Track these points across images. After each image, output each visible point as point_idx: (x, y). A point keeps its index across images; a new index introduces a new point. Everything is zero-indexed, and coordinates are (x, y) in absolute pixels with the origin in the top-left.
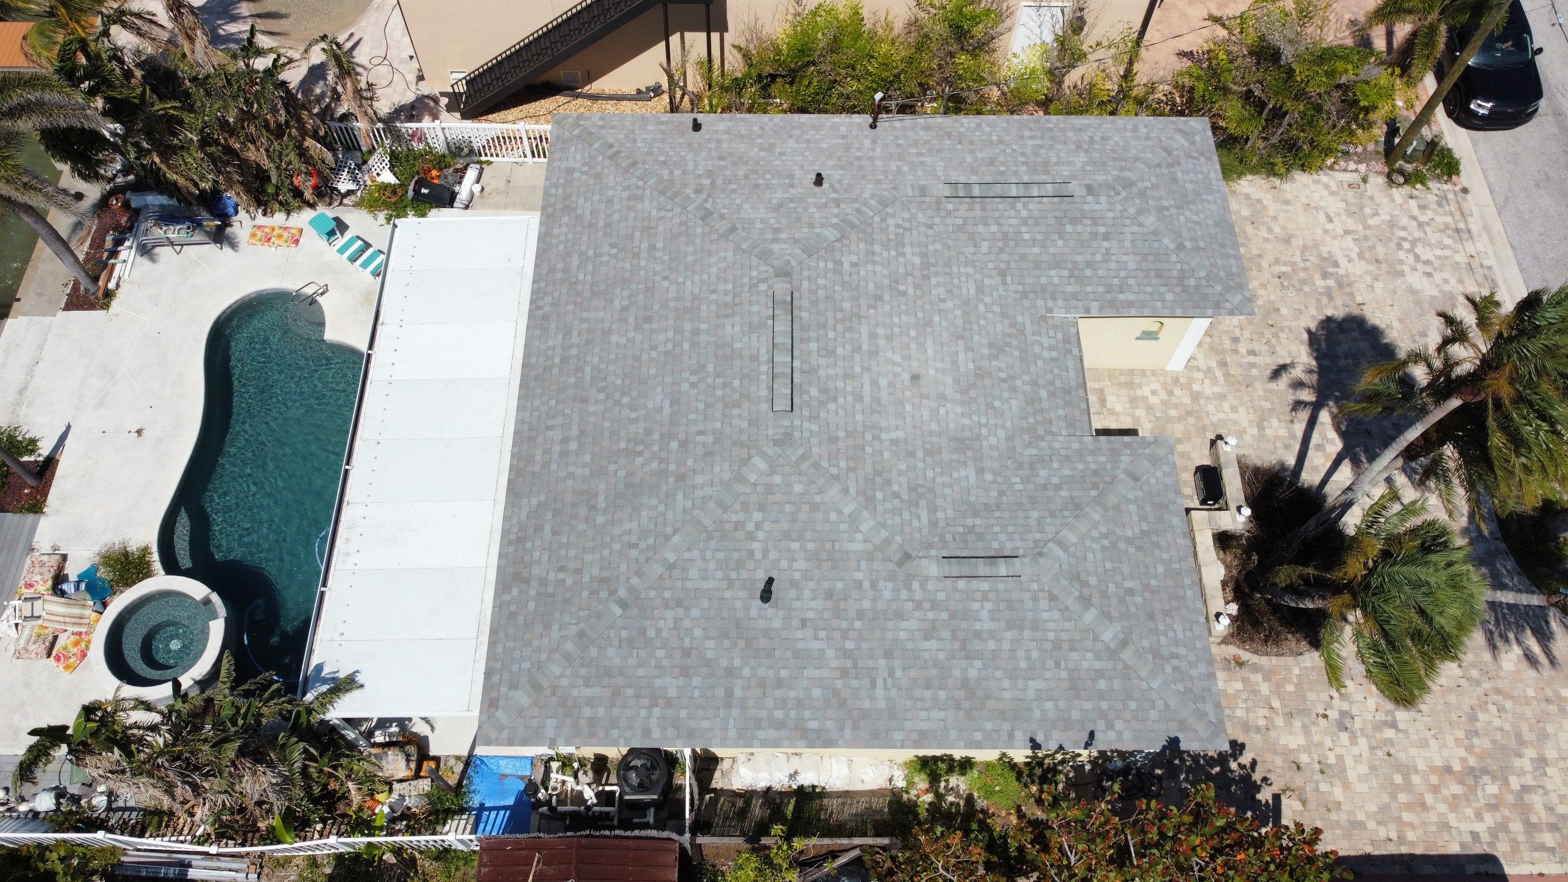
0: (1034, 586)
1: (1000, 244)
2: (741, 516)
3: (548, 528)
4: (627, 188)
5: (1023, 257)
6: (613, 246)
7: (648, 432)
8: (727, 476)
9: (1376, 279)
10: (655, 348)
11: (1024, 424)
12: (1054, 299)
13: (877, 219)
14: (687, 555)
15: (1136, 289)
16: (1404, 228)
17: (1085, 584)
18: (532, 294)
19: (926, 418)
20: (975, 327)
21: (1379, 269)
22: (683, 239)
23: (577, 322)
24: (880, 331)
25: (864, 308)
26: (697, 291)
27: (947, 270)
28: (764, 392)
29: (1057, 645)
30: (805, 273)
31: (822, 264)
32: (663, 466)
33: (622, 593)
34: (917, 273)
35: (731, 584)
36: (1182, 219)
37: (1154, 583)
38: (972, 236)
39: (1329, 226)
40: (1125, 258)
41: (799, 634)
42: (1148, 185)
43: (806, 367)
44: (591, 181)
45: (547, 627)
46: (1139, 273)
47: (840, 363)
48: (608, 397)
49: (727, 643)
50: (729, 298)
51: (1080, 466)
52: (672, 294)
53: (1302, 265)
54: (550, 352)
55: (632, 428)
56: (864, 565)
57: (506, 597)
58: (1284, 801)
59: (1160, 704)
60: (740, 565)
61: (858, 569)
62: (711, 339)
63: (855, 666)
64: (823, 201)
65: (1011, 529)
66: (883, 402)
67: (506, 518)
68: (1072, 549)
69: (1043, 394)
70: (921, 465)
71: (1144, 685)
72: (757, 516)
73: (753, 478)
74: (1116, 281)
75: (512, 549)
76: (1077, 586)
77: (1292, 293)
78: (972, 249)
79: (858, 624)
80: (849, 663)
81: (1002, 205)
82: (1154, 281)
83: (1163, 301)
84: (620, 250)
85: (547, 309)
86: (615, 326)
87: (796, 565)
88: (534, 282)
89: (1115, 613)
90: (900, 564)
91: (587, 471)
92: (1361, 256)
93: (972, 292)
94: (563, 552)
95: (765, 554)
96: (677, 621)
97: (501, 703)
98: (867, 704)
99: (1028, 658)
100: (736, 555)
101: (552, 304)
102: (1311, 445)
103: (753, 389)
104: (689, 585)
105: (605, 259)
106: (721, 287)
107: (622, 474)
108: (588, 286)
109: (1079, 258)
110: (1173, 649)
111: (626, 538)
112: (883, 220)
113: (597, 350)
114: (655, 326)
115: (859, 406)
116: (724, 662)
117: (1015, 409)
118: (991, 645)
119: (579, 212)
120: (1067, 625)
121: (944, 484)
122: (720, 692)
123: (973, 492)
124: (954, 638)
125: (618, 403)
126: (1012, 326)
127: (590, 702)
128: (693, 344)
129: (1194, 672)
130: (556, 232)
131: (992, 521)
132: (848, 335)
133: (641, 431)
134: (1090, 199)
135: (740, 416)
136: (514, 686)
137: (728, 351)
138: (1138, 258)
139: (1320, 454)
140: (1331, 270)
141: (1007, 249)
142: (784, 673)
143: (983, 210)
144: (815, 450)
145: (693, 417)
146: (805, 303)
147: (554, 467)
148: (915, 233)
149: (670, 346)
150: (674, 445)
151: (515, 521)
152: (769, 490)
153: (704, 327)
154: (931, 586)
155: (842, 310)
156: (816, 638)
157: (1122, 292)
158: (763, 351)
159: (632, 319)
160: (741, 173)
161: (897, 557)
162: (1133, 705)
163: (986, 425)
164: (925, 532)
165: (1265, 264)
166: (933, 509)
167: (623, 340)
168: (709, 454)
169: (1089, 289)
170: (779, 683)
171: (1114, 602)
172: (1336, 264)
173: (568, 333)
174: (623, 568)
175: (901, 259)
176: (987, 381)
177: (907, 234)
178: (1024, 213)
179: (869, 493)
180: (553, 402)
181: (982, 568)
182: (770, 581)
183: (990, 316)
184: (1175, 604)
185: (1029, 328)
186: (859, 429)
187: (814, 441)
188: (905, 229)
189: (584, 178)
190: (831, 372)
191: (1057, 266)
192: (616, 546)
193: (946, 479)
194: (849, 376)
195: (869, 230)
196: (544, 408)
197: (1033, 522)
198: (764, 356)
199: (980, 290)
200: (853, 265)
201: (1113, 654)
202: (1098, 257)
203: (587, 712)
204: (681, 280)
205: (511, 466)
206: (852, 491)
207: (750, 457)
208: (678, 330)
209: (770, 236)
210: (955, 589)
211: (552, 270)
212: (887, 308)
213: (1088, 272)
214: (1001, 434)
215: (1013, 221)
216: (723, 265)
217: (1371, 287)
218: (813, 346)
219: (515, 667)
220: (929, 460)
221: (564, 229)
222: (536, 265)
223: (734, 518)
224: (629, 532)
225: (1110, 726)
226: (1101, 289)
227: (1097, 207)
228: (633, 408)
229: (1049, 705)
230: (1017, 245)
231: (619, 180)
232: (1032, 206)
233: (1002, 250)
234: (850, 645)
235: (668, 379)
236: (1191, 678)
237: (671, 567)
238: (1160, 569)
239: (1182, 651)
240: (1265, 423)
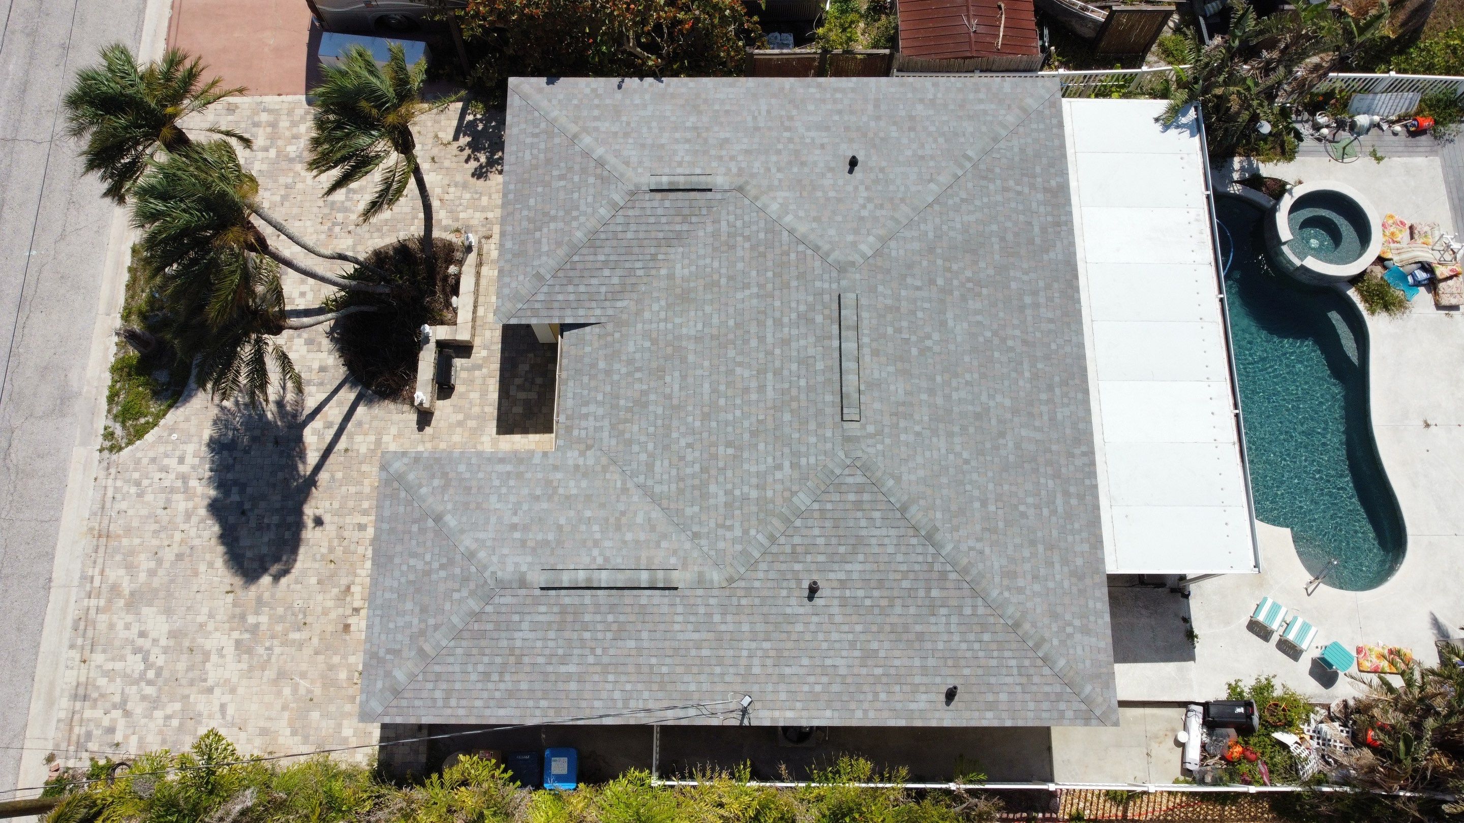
0: (640, 170)
1: (624, 520)
2: (878, 213)
3: (1037, 229)
4: (1020, 590)
5: (602, 506)
6: (1023, 515)
7: (964, 298)
8: (893, 244)
9: (202, 625)
10: (967, 383)
11: (624, 329)
12: (577, 467)
13: (753, 532)
14: (920, 188)
15: (494, 476)
16: (144, 698)
17: (597, 177)
18: (1095, 473)
19: (715, 316)
20: (659, 422)
21: (193, 640)
22: (954, 507)
23: (1046, 429)
24: (754, 397)
25: (770, 419)
26: (935, 440)
27: (681, 485)
28: (864, 315)
29: (626, 135)
30: (829, 446)
31: (812, 460)
32: (948, 264)
33: (968, 165)
34: (713, 472)
35: (882, 170)
36: (428, 557)
37: (540, 189)
38: (653, 529)
39: (227, 698)
40: (498, 506)
41: (825, 140)
42: (456, 596)
43: (827, 343)
44: (1059, 609)
45: (1022, 150)
46: (487, 491)
47: (794, 354)
48: (1004, 340)
49: (882, 135)
50: (902, 424)
51: (582, 289)
52: (957, 440)
53: (276, 642)
54: (1065, 400)
55: (978, 305)
56: (776, 183)
57: (1059, 179)
58: (451, 137)
59: (555, 102)
60: (876, 181)
61: (780, 180)
62: (917, 381)
63: (782, 123)
64: (809, 558)
65: (652, 220)
66: (755, 323)
67: (1072, 244)
68: (604, 202)
69: (602, 365)
70: (724, 271)
71: (564, 112)
72: (865, 213)
73: (871, 239)
74: (512, 483)
75: (1063, 218)
76: (605, 173)
77: (298, 603)
78: (654, 515)
79: (780, 146)
80: (787, 123)
81: (618, 561)
82: (474, 483)
83: (469, 464)
84: (1016, 507)
85: (1077, 451)
86: (1009, 416)
87: (831, 182)
88: (1095, 487)
89: (578, 159)
90: (747, 183)
91: (1012, 273)
92: (207, 656)
93: (658, 463)
94: (1021, 207)
95: (856, 188)
96: (922, 146)
97: (1047, 103)
98: (773, 101)
99: (650, 128)
100: (880, 188)
101: (1073, 456)
102: (336, 427)
103: (874, 322)
104: (916, 169)
105: (1030, 500)
106: (911, 438)
107: (982, 265)
108: (1042, 470)
109: (545, 505)
110: (536, 140)
111: (971, 208)
112: (746, 532)
113: (1022, 394)
114: (970, 408)
115: (777, 314)
116: (882, 124)
117: (631, 343)
118: (677, 135)
119: (1066, 569)
120: (617, 147)
121: (704, 257)
122: (883, 107)
123: (679, 256)
124: (706, 140)
125: (995, 333)
126: (623, 432)
127: (981, 101)
128: (934, 380)
129: (523, 126)
130: (1086, 547)
131: (667, 228)
132: (786, 386)
133: (970, 302)
134: (524, 568)
135: (884, 296)
136: (1040, 113)
137: (899, 365)
138: (484, 506)
139: (330, 419)
140: (246, 636)
141: (618, 515)
142: (836, 118)
143: (638, 558)
144: (817, 264)
145: (926, 305)
146: (828, 410)
147: (1041, 284)
148: (712, 524)
149: (954, 383)
150: (940, 282)
151: (1065, 242)
152: (856, 232)
153: (924, 397)
154: (722, 170)
155: (792, 411)
156: (813, 139)
157: (509, 473)
158: (867, 359)
159: (994, 422)
160: (898, 610)
161: (748, 188)
162: (575, 102)
163: (660, 321)
164: (724, 212)
165: (315, 640)
166: (716, 235)
167: (999, 398)
168: (910, 266)
169: (540, 476)
170: (840, 112)
171: (577, 167)
172: (238, 643)
173: (1052, 419)
174: (970, 185)
175: (729, 486)
176: (654, 365)
177: (719, 522)
178: (595, 552)
179: (770, 236)
180: (1054, 347)
181: (682, 182)
182: (851, 171)
183: (643, 439)
184: (526, 176)
185: (606, 434)
186: (777, 293)
187: (818, 271)
188: (723, 526)
189: (1068, 617)
190: (802, 342)
191: (568, 497)
192: (978, 203)
193: (701, 263)
194: (785, 342)
195: (762, 516)
196: (1060, 341)
197: (633, 227)
198: (866, 351)
199: (650, 467)
200: (779, 467)
201: (585, 129)
202: (525, 507)
203: (982, 96)
204: (951, 457)
205: (1078, 291)
206: (785, 234)
207: (874, 256)
208: (948, 397)
209: (866, 497)
210: (703, 168)
211: (1081, 497)
212: (746, 424)
213: (538, 492)
214: (647, 315)
215: (608, 544)
216: (911, 464)
217: (211, 616)
218: (820, 366)
219: (1041, 126)
220: (716, 277)
221: (1078, 549)
222: (1096, 508)
223: (884, 212)
224: (970, 213)
225: (594, 90)
226: (528, 475)
227: (517, 559)
228: (979, 323)
229: (637, 101)
230: (607, 520)
231: (1029, 605)
232: (586, 560)
233: (623, 513)
234: (787, 134)
235: (952, 347)
236: (526, 122)
237: (931, 180)
238: (532, 202)
239: (529, 140)
240: (372, 447)
